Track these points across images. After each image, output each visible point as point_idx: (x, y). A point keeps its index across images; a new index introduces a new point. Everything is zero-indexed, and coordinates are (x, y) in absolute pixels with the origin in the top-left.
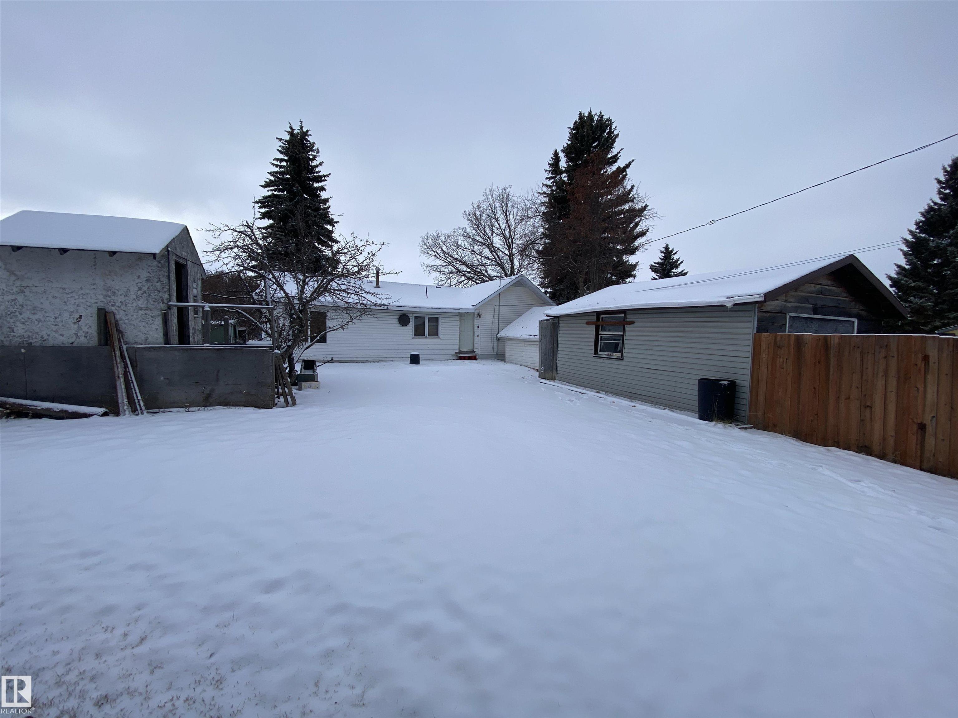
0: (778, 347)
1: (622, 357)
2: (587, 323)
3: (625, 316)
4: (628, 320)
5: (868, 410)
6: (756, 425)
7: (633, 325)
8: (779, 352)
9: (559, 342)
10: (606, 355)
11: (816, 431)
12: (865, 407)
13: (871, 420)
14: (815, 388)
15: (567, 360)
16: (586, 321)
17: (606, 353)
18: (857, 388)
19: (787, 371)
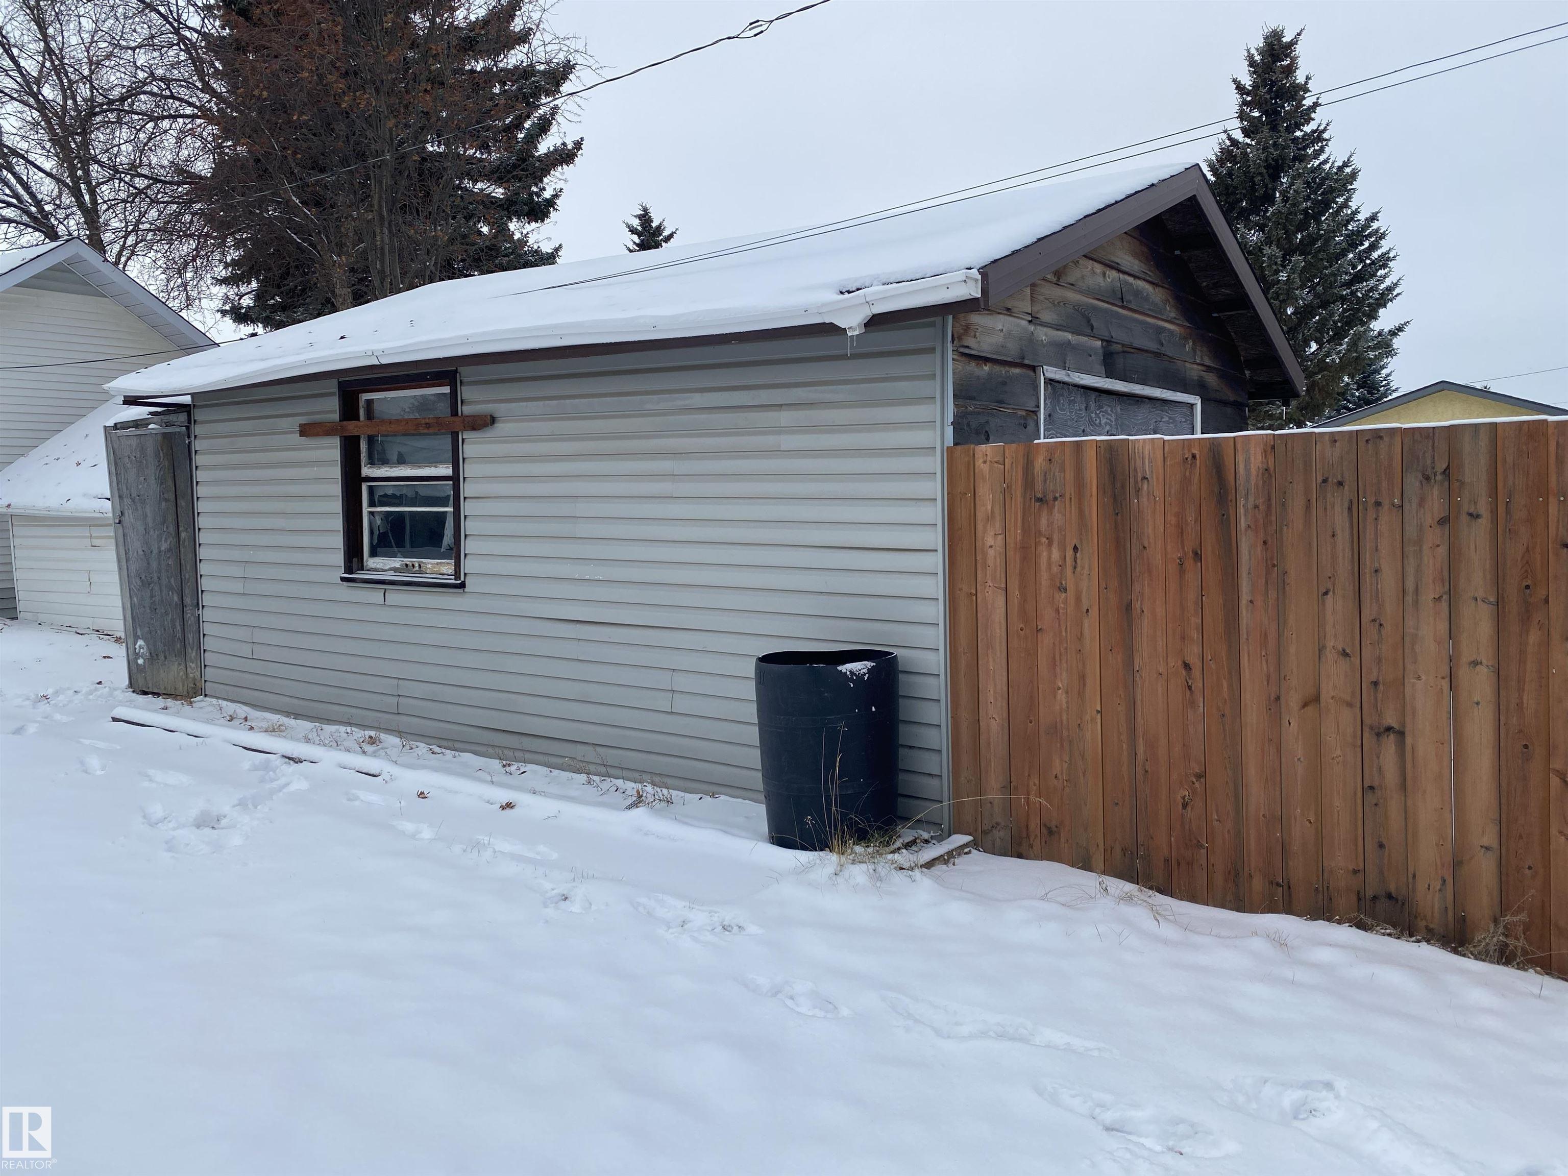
0: (1039, 500)
1: (457, 575)
2: (306, 430)
3: (454, 393)
4: (467, 410)
5: (1390, 744)
6: (984, 832)
7: (489, 433)
8: (1044, 522)
9: (202, 522)
10: (395, 570)
11: (1202, 846)
12: (1378, 735)
13: (1403, 786)
14: (1187, 666)
15: (239, 603)
16: (303, 420)
17: (397, 562)
18: (1345, 654)
19: (1078, 599)
